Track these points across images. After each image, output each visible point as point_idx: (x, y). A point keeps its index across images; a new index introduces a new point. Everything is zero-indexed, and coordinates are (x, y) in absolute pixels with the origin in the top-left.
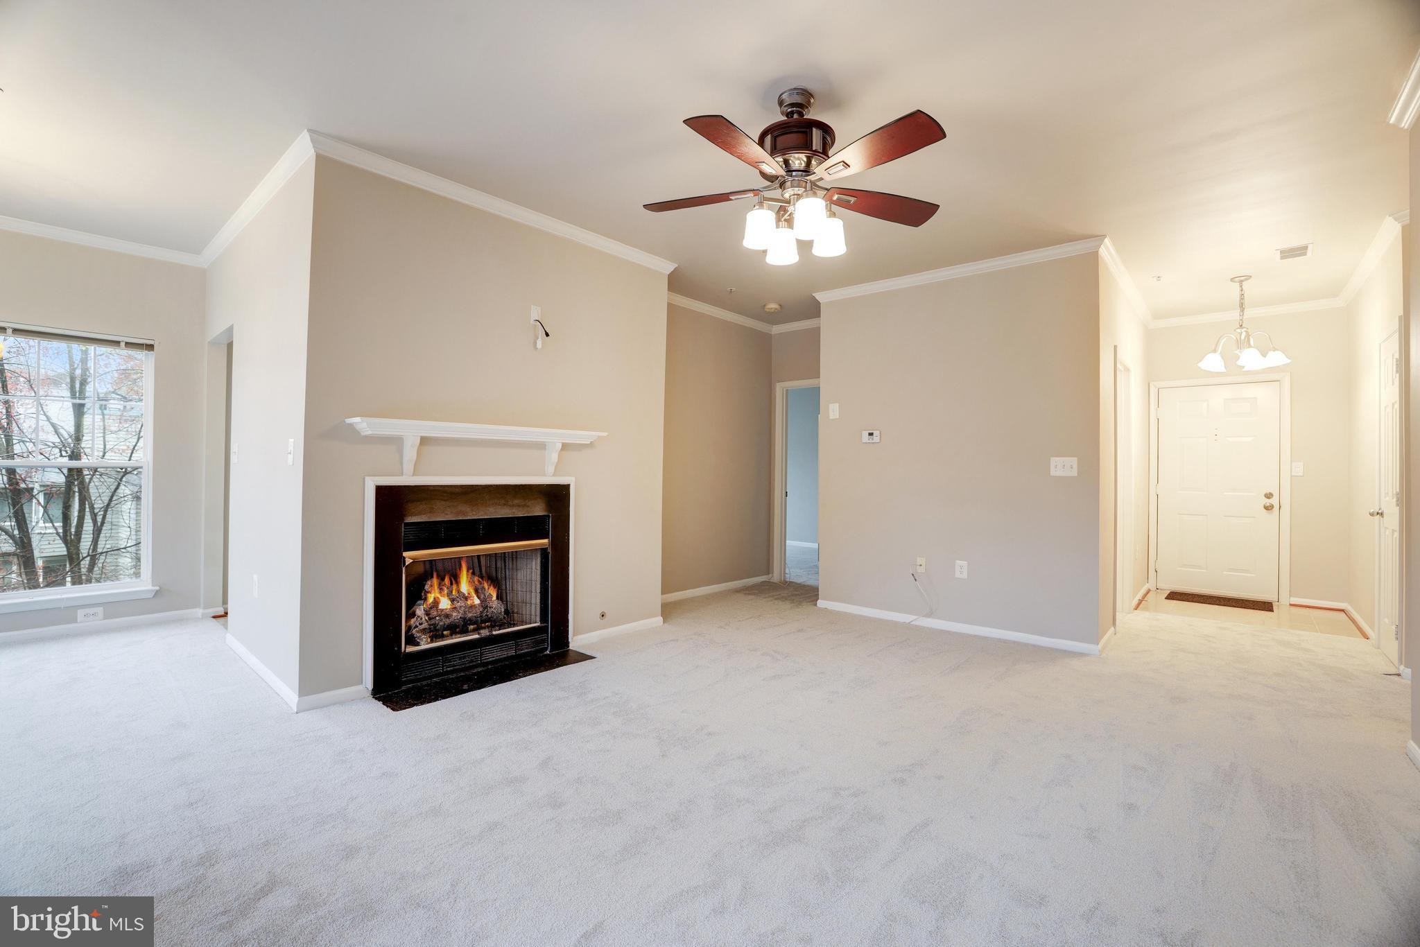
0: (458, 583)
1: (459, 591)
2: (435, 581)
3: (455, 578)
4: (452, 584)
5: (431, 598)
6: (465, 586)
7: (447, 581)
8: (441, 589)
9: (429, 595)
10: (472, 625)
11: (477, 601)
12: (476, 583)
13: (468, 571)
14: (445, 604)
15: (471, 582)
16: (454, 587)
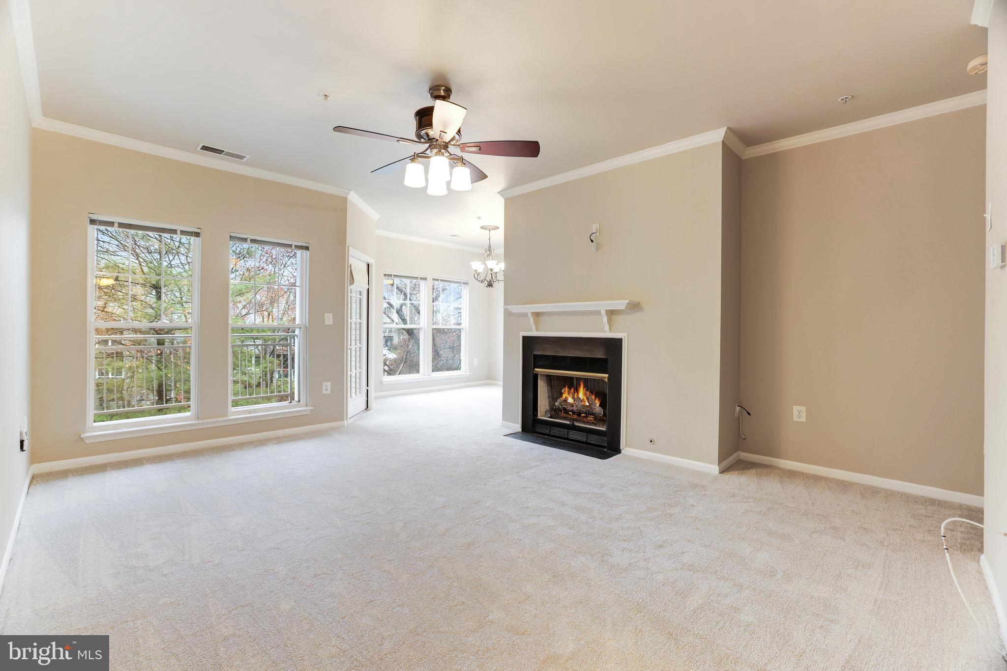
0: (578, 393)
1: (578, 396)
2: (567, 389)
3: (577, 390)
4: (575, 392)
5: (564, 396)
6: (581, 395)
7: (572, 390)
8: (569, 394)
9: (563, 395)
10: (583, 414)
11: (587, 404)
12: (588, 395)
13: (584, 388)
14: (570, 400)
15: (585, 394)
16: (576, 394)
